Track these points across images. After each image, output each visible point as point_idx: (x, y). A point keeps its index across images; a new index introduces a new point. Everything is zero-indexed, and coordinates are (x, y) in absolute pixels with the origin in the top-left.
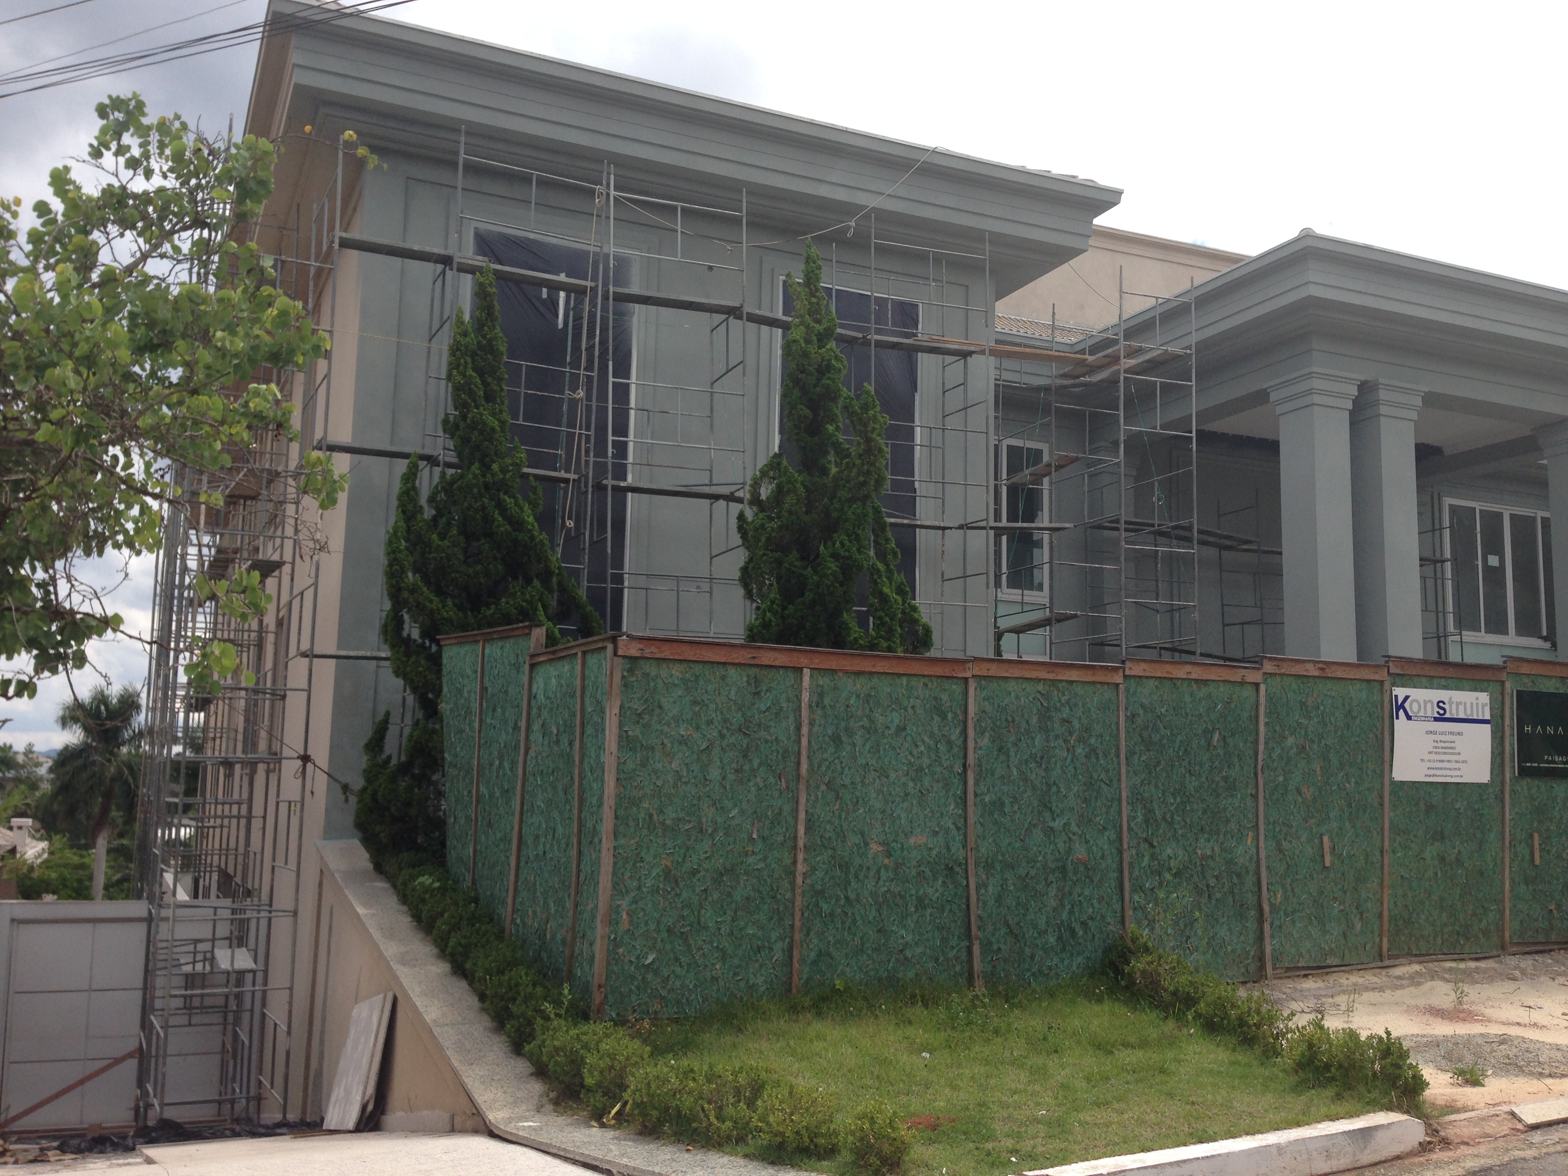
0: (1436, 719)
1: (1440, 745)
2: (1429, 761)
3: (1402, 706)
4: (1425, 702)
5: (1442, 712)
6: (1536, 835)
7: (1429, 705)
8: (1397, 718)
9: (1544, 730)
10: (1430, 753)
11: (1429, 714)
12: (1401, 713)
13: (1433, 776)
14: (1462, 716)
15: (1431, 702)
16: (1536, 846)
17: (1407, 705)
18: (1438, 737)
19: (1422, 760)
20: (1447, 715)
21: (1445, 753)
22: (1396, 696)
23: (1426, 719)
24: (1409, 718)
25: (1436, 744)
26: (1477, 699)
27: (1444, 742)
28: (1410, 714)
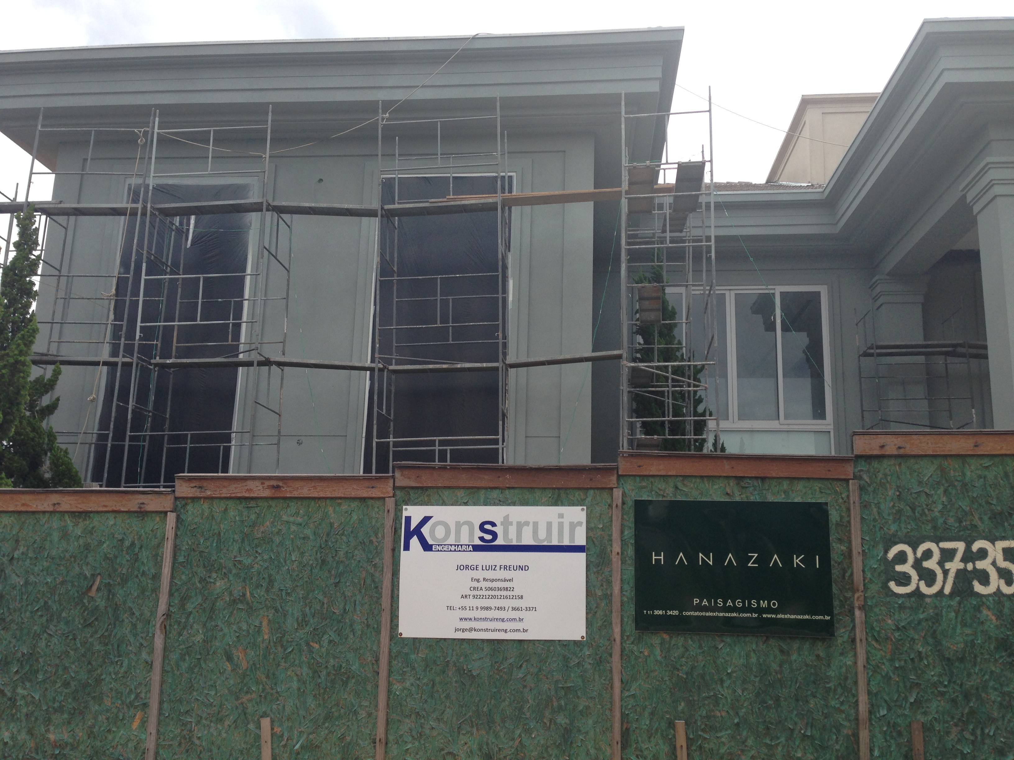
1: (483, 584)
2: (463, 608)
3: (418, 532)
4: (459, 525)
5: (488, 537)
6: (680, 724)
9: (693, 559)
10: (464, 597)
11: (465, 540)
12: (415, 541)
13: (471, 630)
14: (528, 541)
15: (470, 524)
16: (681, 741)
17: (425, 530)
18: (479, 574)
19: (450, 608)
20: (500, 541)
21: (493, 597)
22: (408, 519)
23: (458, 548)
24: (427, 547)
25: (475, 584)
26: (561, 516)
27: (492, 581)
28: (430, 542)
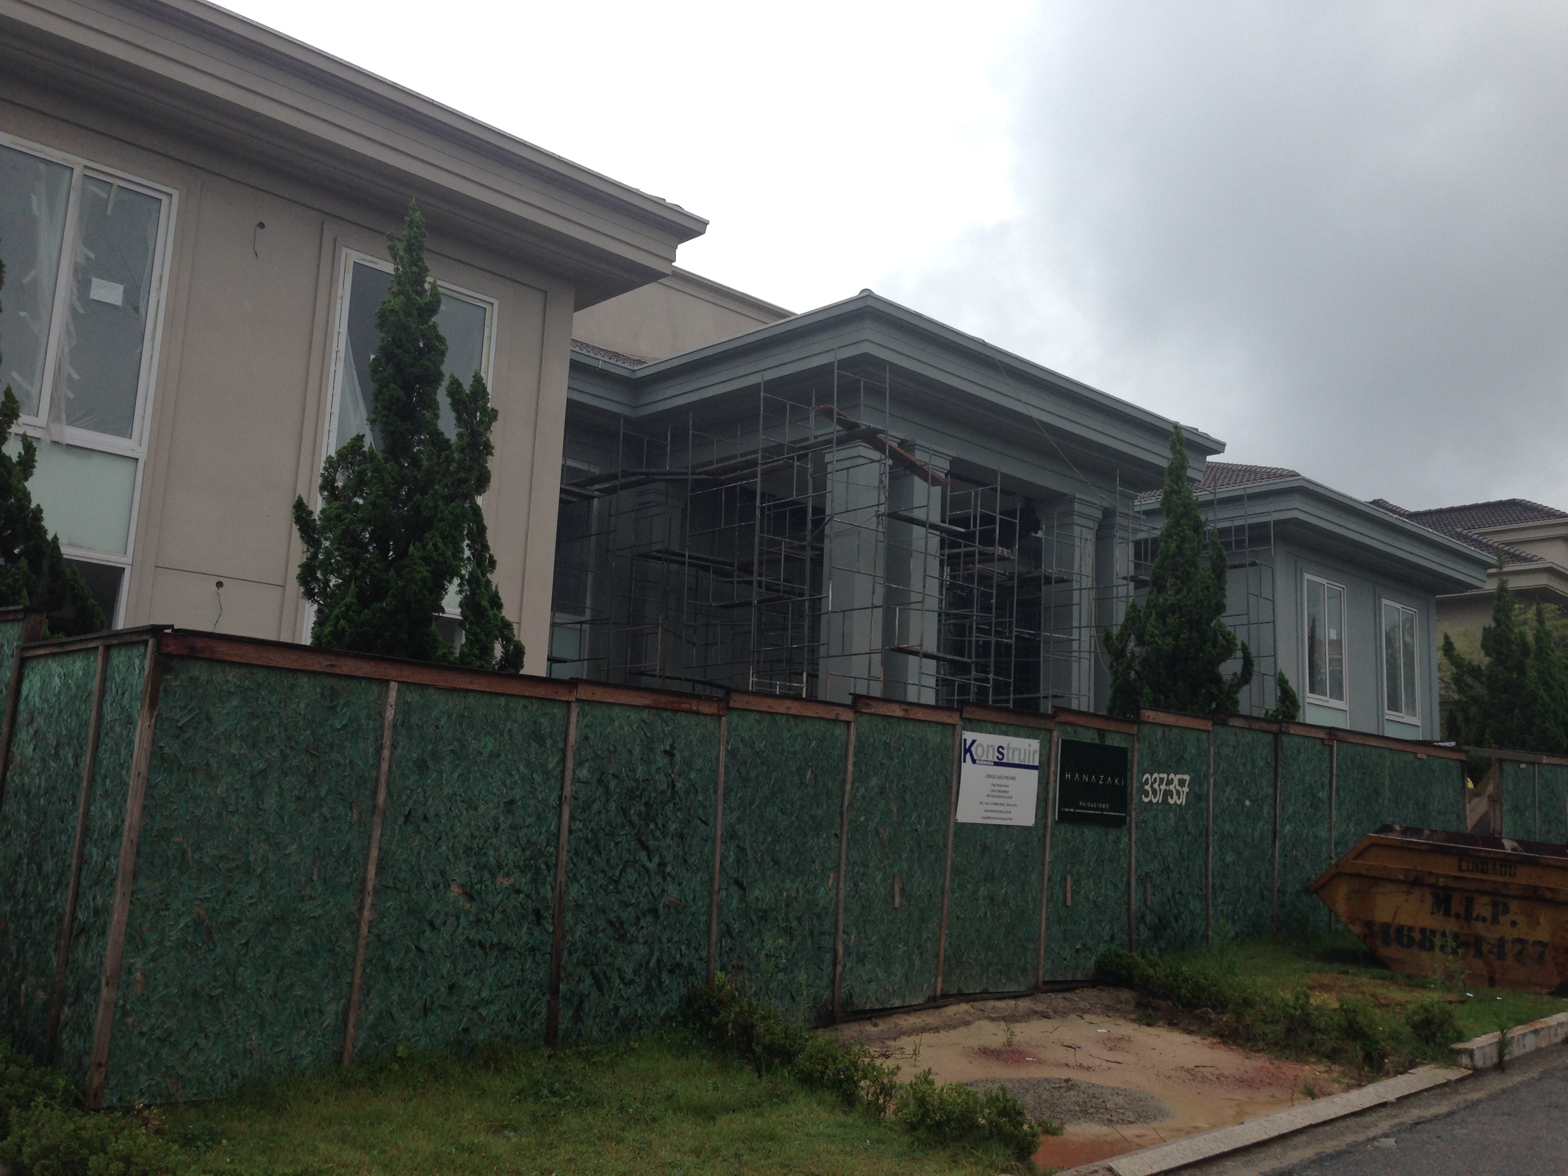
0: (996, 764)
1: (997, 788)
2: (987, 803)
3: (968, 751)
4: (988, 747)
5: (1000, 757)
6: (1069, 877)
7: (991, 750)
8: (965, 761)
9: (1081, 777)
10: (988, 796)
11: (990, 759)
12: (968, 756)
13: (989, 818)
14: (1016, 761)
15: (992, 746)
16: (1069, 888)
17: (973, 749)
18: (995, 781)
19: (981, 803)
20: (1005, 761)
21: (999, 797)
22: (965, 740)
23: (987, 763)
24: (974, 761)
25: (994, 788)
26: (1030, 745)
27: (1001, 786)
28: (975, 758)
